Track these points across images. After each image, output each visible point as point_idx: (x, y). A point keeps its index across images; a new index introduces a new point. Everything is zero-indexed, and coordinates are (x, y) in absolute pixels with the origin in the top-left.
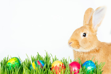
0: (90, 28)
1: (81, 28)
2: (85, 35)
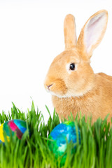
0: (80, 53)
1: (64, 53)
2: (72, 67)
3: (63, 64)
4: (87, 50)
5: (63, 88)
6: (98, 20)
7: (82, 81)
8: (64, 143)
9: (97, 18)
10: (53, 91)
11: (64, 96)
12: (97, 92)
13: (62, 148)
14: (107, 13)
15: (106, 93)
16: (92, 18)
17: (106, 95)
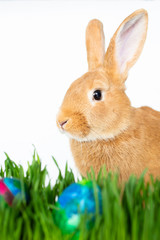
1: (86, 76)
2: (98, 96)
3: (83, 91)
4: (120, 69)
5: (84, 127)
6: (133, 26)
7: (112, 116)
8: (76, 212)
9: (133, 22)
10: (69, 130)
11: (85, 139)
12: (136, 132)
13: (74, 221)
14: (147, 14)
15: (150, 136)
16: (127, 21)
17: (151, 139)
